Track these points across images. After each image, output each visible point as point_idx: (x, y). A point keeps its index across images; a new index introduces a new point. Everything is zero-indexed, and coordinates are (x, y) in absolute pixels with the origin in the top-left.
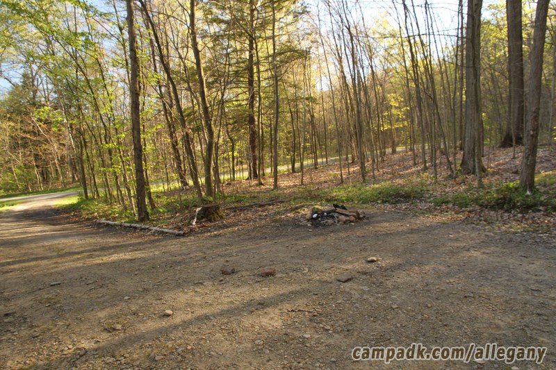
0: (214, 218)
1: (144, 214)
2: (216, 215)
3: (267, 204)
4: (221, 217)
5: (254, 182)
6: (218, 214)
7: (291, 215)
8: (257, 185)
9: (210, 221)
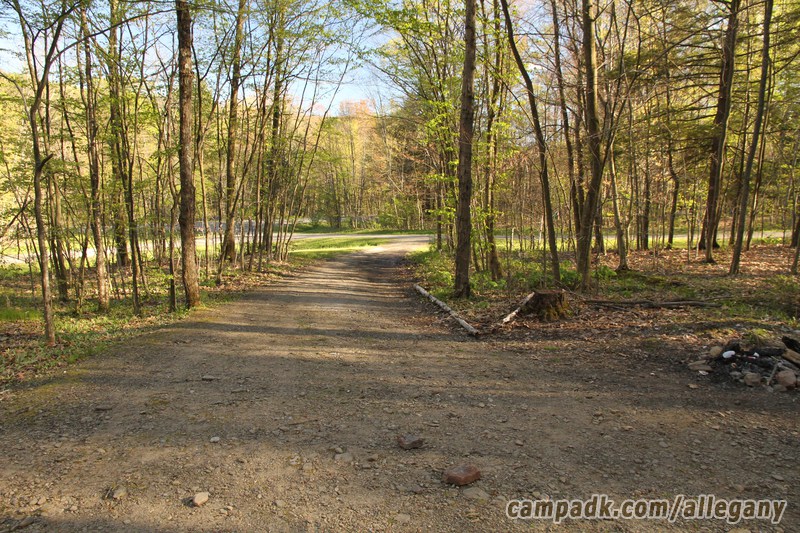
0: (549, 316)
1: (462, 286)
2: (553, 310)
3: (664, 306)
4: (562, 317)
5: (700, 256)
6: (557, 310)
7: (690, 338)
8: (703, 262)
9: (541, 319)
